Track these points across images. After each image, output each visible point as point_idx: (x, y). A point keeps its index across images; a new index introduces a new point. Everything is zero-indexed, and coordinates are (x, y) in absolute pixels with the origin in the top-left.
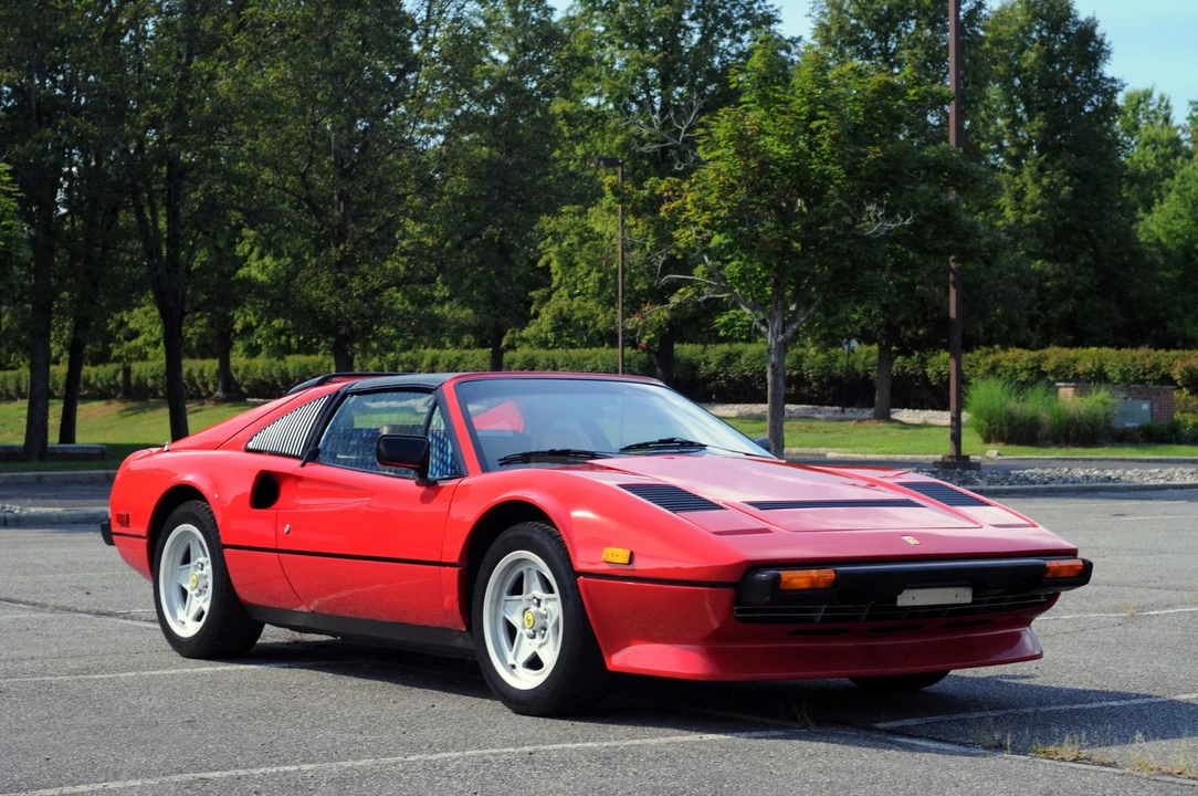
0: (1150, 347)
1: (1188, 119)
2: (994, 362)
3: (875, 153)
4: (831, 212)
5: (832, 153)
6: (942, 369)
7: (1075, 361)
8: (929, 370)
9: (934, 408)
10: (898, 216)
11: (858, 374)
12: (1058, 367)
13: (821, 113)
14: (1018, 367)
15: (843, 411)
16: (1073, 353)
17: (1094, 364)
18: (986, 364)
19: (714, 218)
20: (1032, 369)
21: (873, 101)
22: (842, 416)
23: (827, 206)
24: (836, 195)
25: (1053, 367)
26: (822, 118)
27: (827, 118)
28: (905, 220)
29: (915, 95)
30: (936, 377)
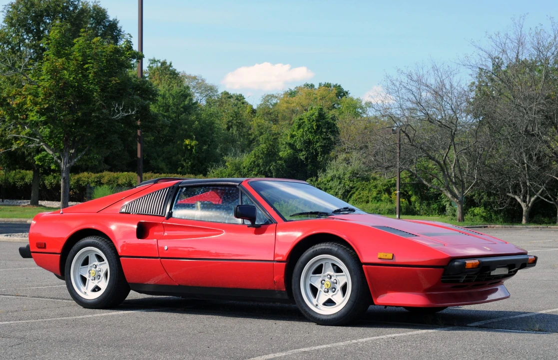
0: (152, 172)
1: (148, 67)
2: (78, 178)
3: (116, 81)
4: (97, 107)
5: (94, 79)
6: (52, 181)
7: (117, 178)
8: (46, 182)
9: (48, 200)
10: (130, 110)
11: (10, 183)
12: (110, 181)
13: (89, 61)
14: (90, 181)
15: (3, 201)
16: (115, 175)
17: (126, 180)
18: (75, 179)
19: (41, 108)
20: (96, 182)
21: (111, 56)
22: (3, 203)
23: (94, 105)
24: (99, 99)
25: (107, 181)
26: (90, 63)
27: (92, 63)
28: (132, 112)
29: (129, 54)
30: (49, 185)
